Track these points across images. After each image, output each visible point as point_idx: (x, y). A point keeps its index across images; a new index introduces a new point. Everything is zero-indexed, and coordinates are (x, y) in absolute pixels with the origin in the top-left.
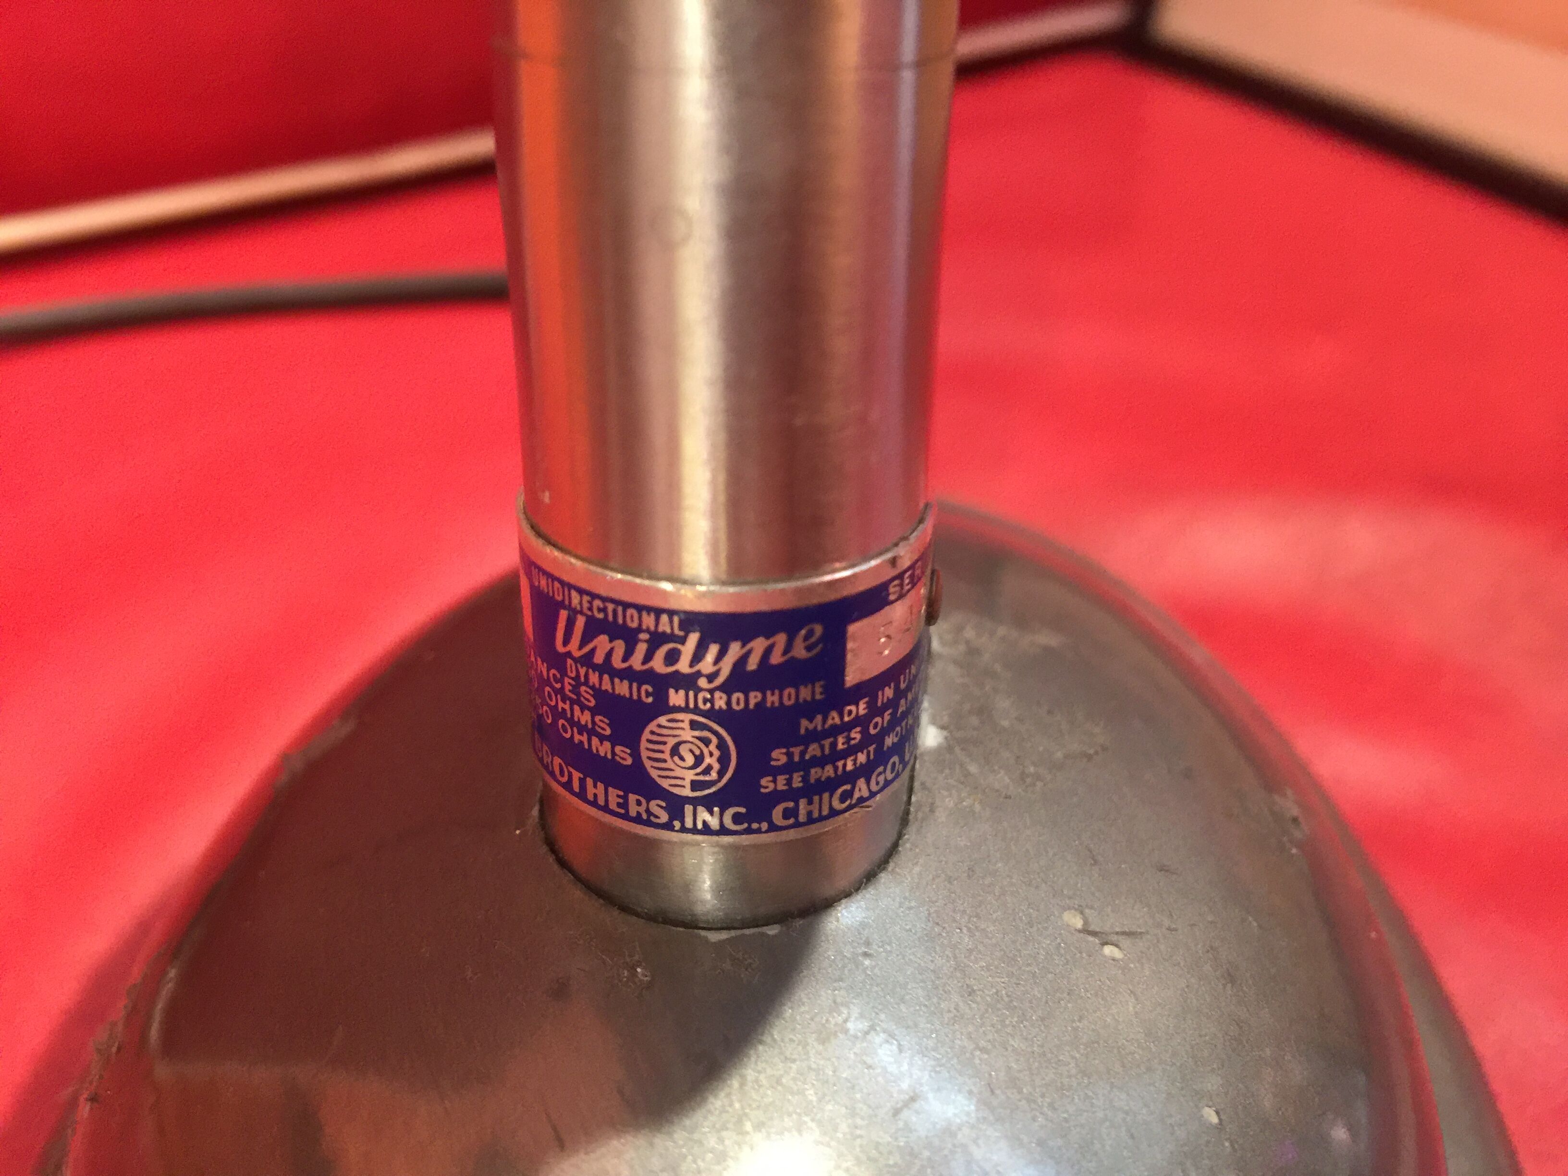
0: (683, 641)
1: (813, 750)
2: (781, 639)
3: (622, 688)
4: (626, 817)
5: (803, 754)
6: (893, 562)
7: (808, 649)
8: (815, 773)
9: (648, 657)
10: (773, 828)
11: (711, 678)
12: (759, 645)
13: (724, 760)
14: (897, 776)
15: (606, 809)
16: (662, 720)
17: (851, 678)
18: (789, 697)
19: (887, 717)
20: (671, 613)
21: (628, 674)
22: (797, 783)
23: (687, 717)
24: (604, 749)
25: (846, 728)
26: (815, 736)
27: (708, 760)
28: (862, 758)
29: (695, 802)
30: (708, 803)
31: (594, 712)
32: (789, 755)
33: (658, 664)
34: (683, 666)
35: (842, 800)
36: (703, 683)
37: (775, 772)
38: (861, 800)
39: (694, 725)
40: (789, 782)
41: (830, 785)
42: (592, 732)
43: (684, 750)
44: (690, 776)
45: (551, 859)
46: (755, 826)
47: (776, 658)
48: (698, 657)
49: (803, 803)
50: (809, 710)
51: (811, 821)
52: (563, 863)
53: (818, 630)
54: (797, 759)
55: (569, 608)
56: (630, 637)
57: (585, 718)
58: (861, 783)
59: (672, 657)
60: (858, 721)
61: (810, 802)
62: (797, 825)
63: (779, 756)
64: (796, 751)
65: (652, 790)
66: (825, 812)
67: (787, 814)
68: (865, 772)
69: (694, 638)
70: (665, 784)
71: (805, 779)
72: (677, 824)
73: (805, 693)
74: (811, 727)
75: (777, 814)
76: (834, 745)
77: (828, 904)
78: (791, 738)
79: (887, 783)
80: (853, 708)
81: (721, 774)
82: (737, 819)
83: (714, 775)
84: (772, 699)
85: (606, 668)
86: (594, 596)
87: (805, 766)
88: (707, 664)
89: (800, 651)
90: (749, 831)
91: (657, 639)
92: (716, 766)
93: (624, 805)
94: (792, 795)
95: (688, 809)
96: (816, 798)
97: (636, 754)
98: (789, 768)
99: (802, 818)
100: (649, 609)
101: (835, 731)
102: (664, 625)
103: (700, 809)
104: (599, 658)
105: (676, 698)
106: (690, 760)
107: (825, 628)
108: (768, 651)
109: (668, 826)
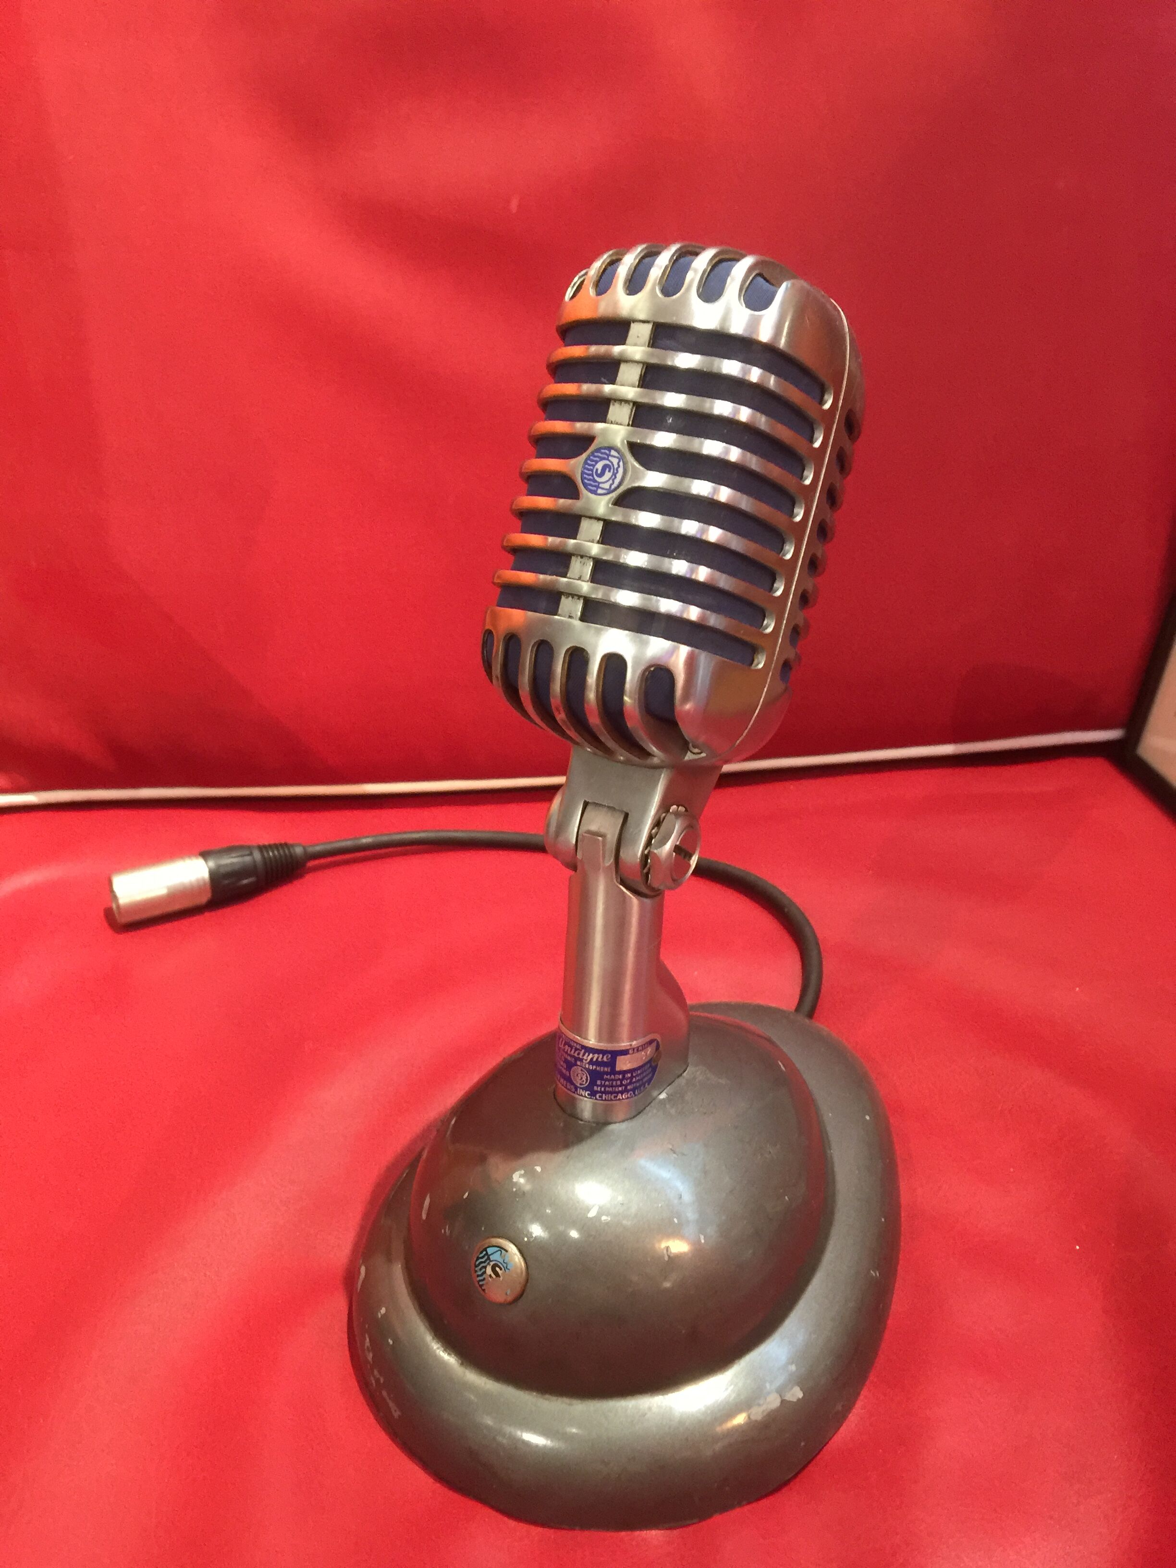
0: (581, 1051)
1: (607, 1083)
2: (601, 1056)
3: (569, 1058)
4: (566, 1088)
5: (604, 1083)
6: (631, 1045)
7: (607, 1059)
8: (607, 1089)
9: (574, 1053)
10: (596, 1099)
11: (586, 1060)
12: (596, 1056)
13: (587, 1080)
14: (632, 1097)
15: (563, 1085)
16: (575, 1067)
17: (618, 1069)
18: (602, 1069)
19: (628, 1081)
20: (579, 1044)
21: (571, 1056)
22: (603, 1089)
23: (580, 1068)
24: (564, 1071)
25: (616, 1080)
26: (607, 1080)
27: (583, 1079)
28: (620, 1089)
29: (581, 1088)
30: (583, 1089)
31: (564, 1062)
32: (601, 1083)
33: (576, 1055)
34: (581, 1056)
35: (614, 1097)
36: (584, 1061)
37: (598, 1086)
38: (619, 1099)
39: (581, 1070)
40: (601, 1089)
41: (611, 1093)
42: (562, 1066)
43: (579, 1075)
44: (580, 1082)
45: (553, 1097)
46: (592, 1097)
47: (600, 1059)
48: (584, 1055)
49: (604, 1095)
50: (607, 1073)
51: (605, 1100)
52: (555, 1098)
53: (610, 1056)
54: (603, 1084)
55: (563, 1038)
56: (571, 1047)
57: (562, 1063)
58: (620, 1095)
59: (579, 1054)
60: (619, 1079)
61: (606, 1095)
62: (602, 1100)
63: (599, 1082)
64: (603, 1082)
65: (572, 1083)
66: (609, 1099)
67: (600, 1097)
68: (622, 1093)
69: (583, 1051)
70: (575, 1082)
71: (605, 1089)
72: (576, 1092)
73: (606, 1069)
74: (607, 1077)
75: (598, 1096)
76: (612, 1083)
77: (610, 1123)
78: (602, 1079)
79: (628, 1098)
80: (618, 1076)
81: (586, 1083)
82: (588, 1094)
83: (584, 1083)
84: (598, 1068)
85: (567, 1053)
86: (567, 1037)
87: (605, 1086)
88: (585, 1057)
89: (605, 1059)
90: (591, 1098)
91: (576, 1049)
92: (585, 1081)
93: (566, 1085)
94: (601, 1092)
95: (579, 1089)
96: (607, 1095)
97: (570, 1074)
98: (601, 1086)
99: (604, 1098)
100: (576, 1042)
101: (613, 1080)
102: (578, 1047)
103: (581, 1090)
104: (566, 1050)
105: (579, 1063)
106: (580, 1078)
107: (611, 1056)
108: (598, 1058)
109: (574, 1093)
